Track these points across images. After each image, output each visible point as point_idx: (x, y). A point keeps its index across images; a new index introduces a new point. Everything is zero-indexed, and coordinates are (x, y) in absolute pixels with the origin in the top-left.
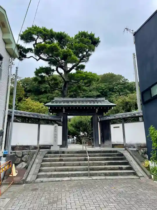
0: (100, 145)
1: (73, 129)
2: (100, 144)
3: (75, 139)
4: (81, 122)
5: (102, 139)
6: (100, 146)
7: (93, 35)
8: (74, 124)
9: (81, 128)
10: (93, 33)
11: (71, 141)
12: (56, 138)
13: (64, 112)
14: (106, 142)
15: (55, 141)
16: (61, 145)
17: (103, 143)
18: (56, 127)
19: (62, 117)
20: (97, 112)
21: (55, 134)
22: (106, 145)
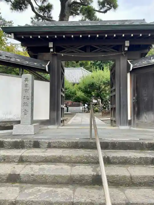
0: (130, 121)
1: (83, 94)
2: (129, 118)
3: (86, 107)
4: (93, 84)
5: (136, 109)
6: (130, 123)
8: (83, 87)
9: (93, 94)
11: (81, 109)
12: (27, 105)
13: (52, 50)
14: (145, 116)
15: (25, 112)
16: (47, 120)
17: (136, 118)
18: (26, 79)
19: (49, 62)
20: (126, 49)
21: (24, 97)
22: (146, 122)
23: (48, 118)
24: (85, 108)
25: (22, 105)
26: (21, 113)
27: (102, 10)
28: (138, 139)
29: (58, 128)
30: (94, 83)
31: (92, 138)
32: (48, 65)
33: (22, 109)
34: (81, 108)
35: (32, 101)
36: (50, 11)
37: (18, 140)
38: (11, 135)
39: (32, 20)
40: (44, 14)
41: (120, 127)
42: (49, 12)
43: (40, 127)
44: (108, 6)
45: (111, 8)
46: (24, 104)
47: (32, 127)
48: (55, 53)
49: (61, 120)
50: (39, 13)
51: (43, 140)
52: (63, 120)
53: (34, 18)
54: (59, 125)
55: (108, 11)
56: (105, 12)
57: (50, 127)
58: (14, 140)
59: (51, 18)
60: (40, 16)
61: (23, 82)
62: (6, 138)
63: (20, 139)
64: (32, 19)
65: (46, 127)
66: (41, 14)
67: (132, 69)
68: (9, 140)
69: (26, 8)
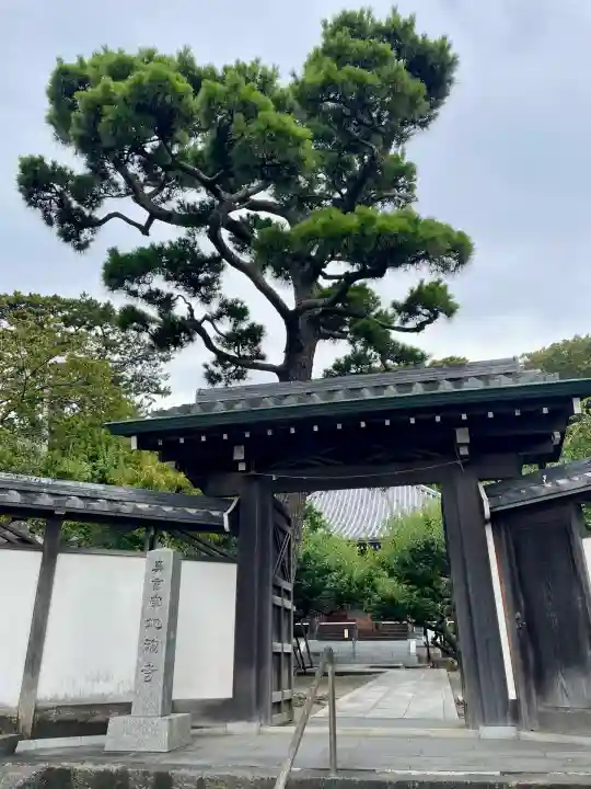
0: (516, 702)
5: (531, 656)
6: (513, 713)
7: (409, 26)
8: (393, 562)
10: (404, 16)
12: (155, 650)
13: (242, 467)
14: (562, 686)
15: (145, 672)
16: (226, 702)
17: (537, 694)
18: (158, 566)
19: (236, 500)
20: (464, 451)
21: (147, 622)
22: (567, 709)
23: (229, 694)
24: (427, 645)
25: (140, 648)
26: (137, 676)
27: (408, 326)
28: (498, 773)
29: (259, 733)
30: (433, 544)
31: (339, 766)
32: (229, 511)
33: (138, 661)
34: (413, 643)
35: (168, 634)
36: (259, 340)
37: (114, 768)
38: (101, 754)
39: (205, 370)
40: (238, 353)
41: (481, 728)
42: (256, 344)
43: (194, 728)
44: (425, 312)
45: (436, 317)
46: (147, 645)
47: (162, 724)
48: (253, 472)
49: (275, 700)
50: (225, 350)
51: (183, 771)
52: (289, 701)
53: (214, 363)
54: (267, 721)
55: (427, 326)
56: (419, 328)
57: (235, 727)
58: (101, 768)
59: (263, 358)
60: (227, 357)
61: (147, 575)
62: (83, 762)
63: (119, 766)
64: (206, 366)
65: (219, 728)
66: (232, 353)
67: (491, 513)
68: (89, 767)
69: (191, 340)
